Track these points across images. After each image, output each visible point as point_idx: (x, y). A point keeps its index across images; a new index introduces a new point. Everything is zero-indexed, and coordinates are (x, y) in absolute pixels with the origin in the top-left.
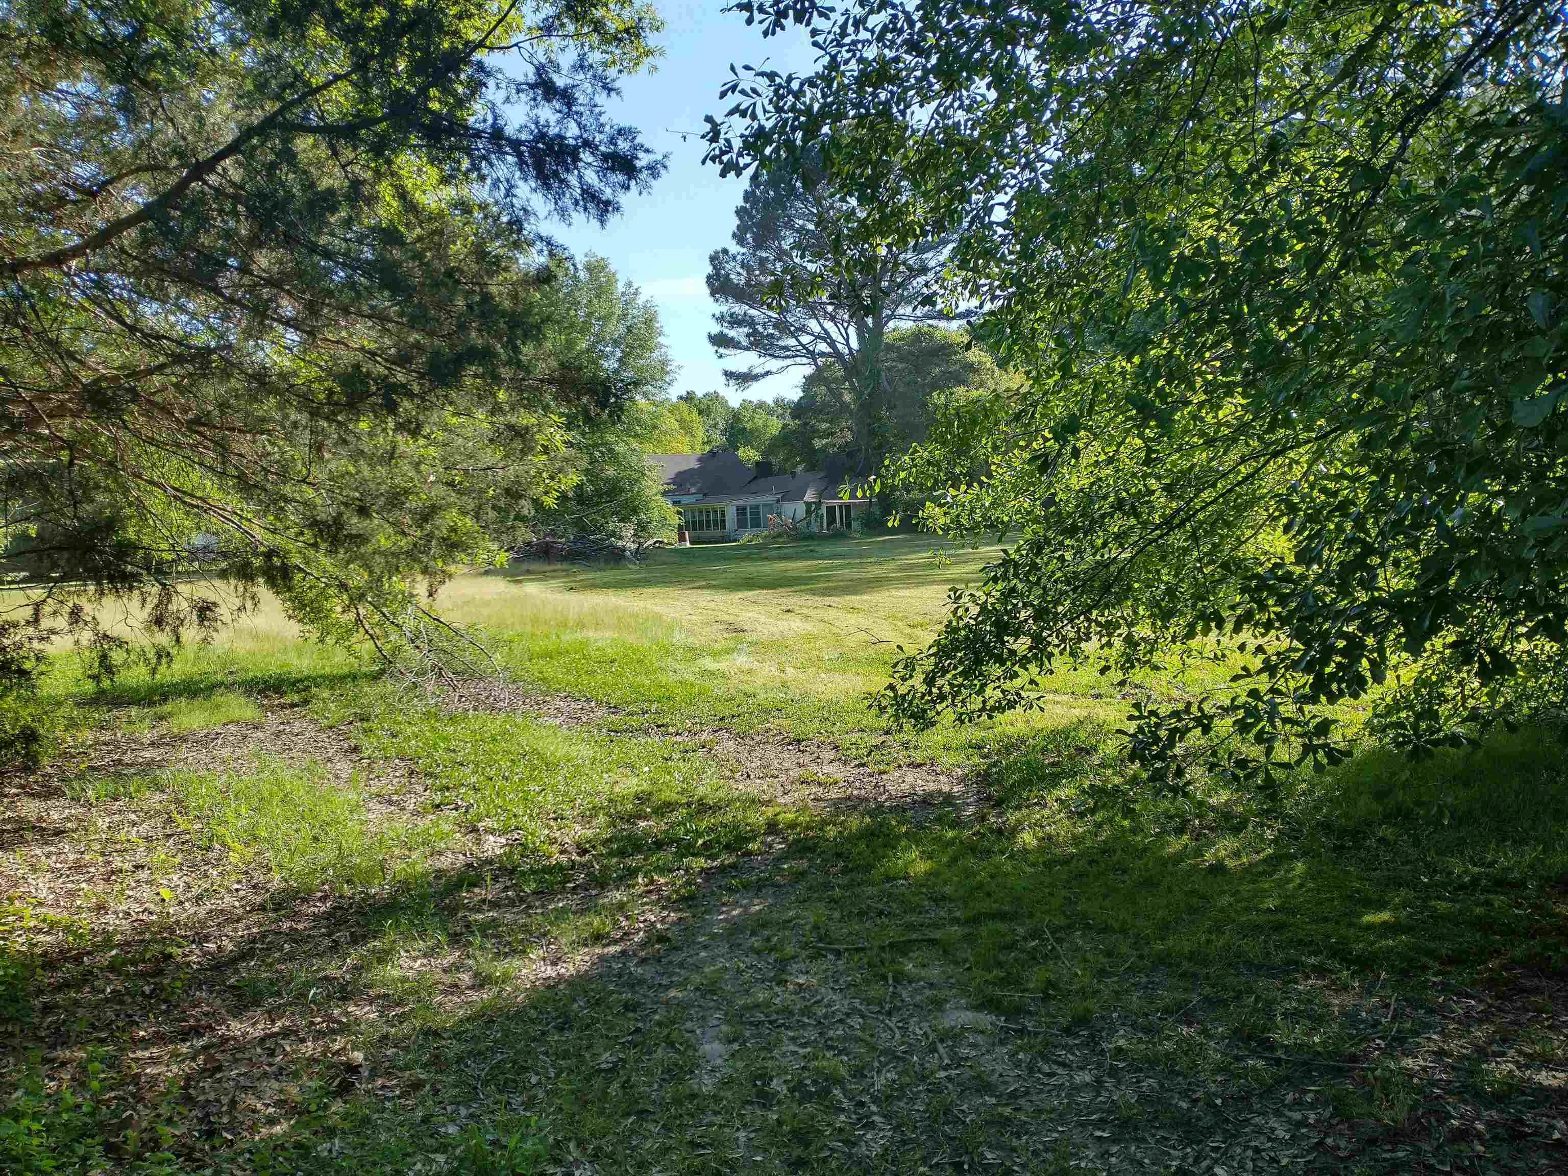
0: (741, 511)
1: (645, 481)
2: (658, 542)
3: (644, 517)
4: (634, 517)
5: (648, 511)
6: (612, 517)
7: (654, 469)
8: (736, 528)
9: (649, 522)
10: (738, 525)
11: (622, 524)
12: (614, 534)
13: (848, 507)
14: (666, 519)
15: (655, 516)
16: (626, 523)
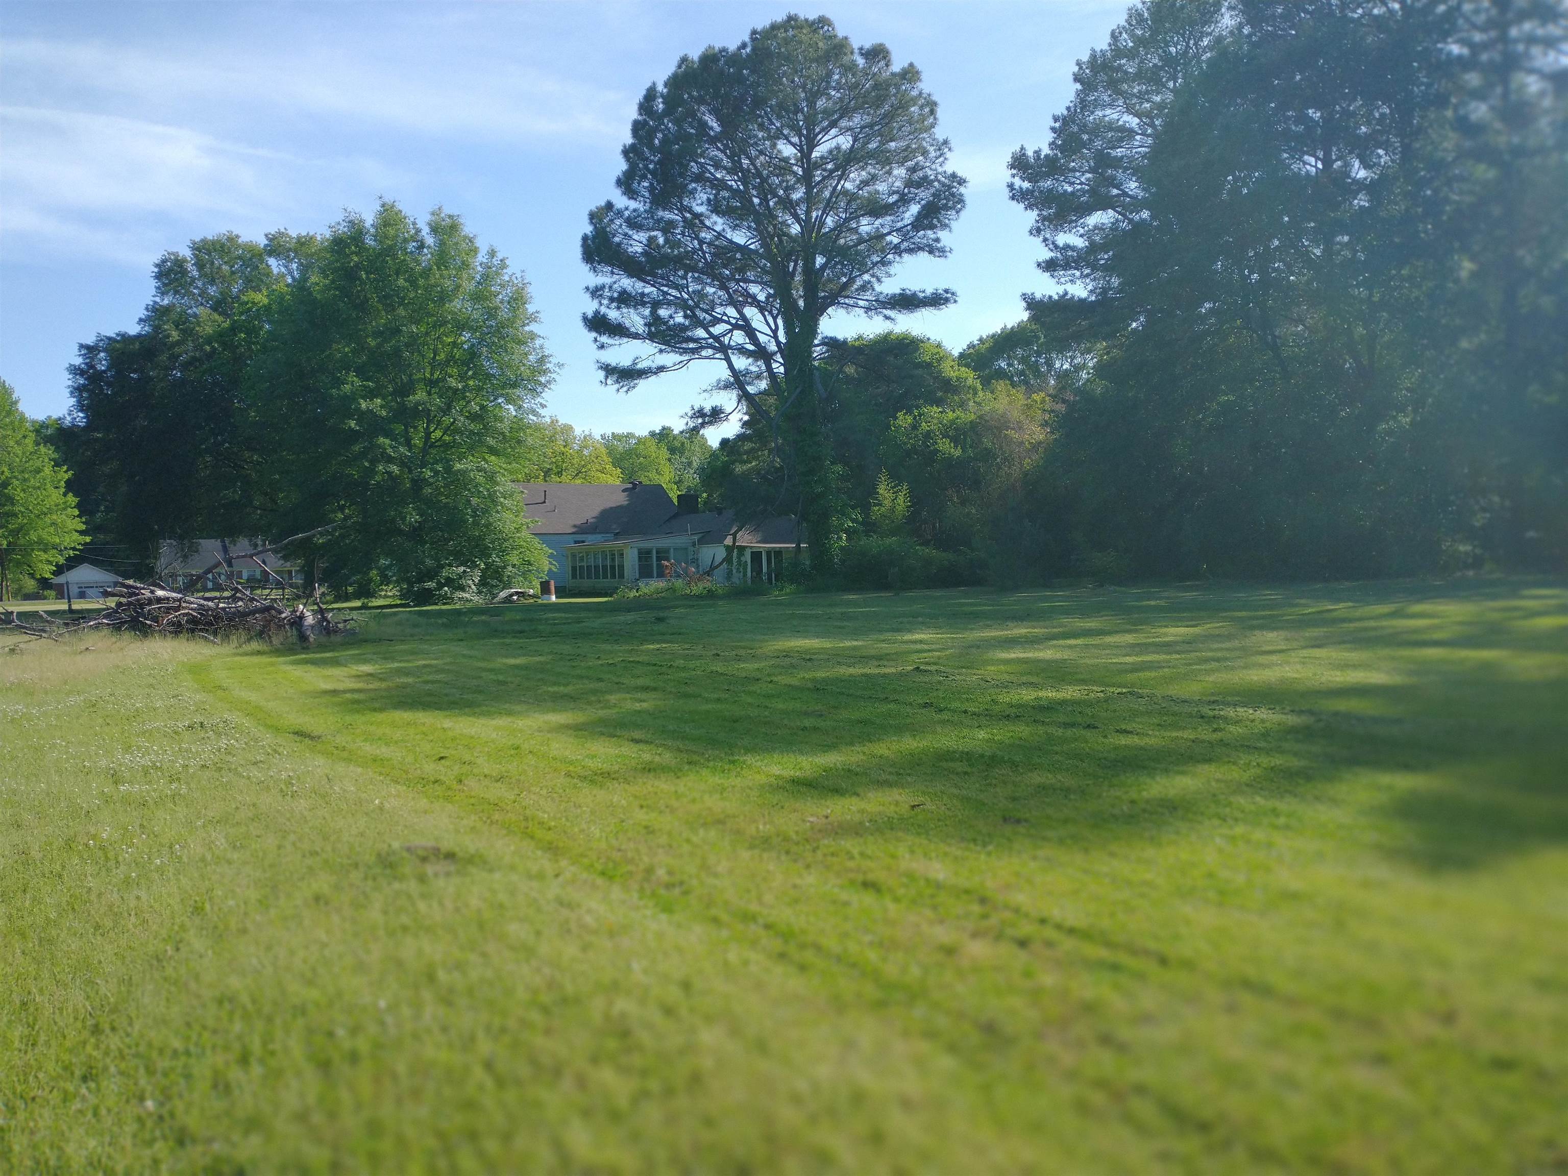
0: (644, 555)
1: (497, 512)
2: (517, 593)
3: (497, 559)
4: (481, 559)
5: (504, 551)
6: (447, 559)
7: (511, 496)
8: (637, 577)
9: (505, 567)
10: (640, 573)
11: (462, 569)
12: (449, 582)
13: (778, 553)
14: (530, 564)
15: (514, 558)
16: (469, 567)
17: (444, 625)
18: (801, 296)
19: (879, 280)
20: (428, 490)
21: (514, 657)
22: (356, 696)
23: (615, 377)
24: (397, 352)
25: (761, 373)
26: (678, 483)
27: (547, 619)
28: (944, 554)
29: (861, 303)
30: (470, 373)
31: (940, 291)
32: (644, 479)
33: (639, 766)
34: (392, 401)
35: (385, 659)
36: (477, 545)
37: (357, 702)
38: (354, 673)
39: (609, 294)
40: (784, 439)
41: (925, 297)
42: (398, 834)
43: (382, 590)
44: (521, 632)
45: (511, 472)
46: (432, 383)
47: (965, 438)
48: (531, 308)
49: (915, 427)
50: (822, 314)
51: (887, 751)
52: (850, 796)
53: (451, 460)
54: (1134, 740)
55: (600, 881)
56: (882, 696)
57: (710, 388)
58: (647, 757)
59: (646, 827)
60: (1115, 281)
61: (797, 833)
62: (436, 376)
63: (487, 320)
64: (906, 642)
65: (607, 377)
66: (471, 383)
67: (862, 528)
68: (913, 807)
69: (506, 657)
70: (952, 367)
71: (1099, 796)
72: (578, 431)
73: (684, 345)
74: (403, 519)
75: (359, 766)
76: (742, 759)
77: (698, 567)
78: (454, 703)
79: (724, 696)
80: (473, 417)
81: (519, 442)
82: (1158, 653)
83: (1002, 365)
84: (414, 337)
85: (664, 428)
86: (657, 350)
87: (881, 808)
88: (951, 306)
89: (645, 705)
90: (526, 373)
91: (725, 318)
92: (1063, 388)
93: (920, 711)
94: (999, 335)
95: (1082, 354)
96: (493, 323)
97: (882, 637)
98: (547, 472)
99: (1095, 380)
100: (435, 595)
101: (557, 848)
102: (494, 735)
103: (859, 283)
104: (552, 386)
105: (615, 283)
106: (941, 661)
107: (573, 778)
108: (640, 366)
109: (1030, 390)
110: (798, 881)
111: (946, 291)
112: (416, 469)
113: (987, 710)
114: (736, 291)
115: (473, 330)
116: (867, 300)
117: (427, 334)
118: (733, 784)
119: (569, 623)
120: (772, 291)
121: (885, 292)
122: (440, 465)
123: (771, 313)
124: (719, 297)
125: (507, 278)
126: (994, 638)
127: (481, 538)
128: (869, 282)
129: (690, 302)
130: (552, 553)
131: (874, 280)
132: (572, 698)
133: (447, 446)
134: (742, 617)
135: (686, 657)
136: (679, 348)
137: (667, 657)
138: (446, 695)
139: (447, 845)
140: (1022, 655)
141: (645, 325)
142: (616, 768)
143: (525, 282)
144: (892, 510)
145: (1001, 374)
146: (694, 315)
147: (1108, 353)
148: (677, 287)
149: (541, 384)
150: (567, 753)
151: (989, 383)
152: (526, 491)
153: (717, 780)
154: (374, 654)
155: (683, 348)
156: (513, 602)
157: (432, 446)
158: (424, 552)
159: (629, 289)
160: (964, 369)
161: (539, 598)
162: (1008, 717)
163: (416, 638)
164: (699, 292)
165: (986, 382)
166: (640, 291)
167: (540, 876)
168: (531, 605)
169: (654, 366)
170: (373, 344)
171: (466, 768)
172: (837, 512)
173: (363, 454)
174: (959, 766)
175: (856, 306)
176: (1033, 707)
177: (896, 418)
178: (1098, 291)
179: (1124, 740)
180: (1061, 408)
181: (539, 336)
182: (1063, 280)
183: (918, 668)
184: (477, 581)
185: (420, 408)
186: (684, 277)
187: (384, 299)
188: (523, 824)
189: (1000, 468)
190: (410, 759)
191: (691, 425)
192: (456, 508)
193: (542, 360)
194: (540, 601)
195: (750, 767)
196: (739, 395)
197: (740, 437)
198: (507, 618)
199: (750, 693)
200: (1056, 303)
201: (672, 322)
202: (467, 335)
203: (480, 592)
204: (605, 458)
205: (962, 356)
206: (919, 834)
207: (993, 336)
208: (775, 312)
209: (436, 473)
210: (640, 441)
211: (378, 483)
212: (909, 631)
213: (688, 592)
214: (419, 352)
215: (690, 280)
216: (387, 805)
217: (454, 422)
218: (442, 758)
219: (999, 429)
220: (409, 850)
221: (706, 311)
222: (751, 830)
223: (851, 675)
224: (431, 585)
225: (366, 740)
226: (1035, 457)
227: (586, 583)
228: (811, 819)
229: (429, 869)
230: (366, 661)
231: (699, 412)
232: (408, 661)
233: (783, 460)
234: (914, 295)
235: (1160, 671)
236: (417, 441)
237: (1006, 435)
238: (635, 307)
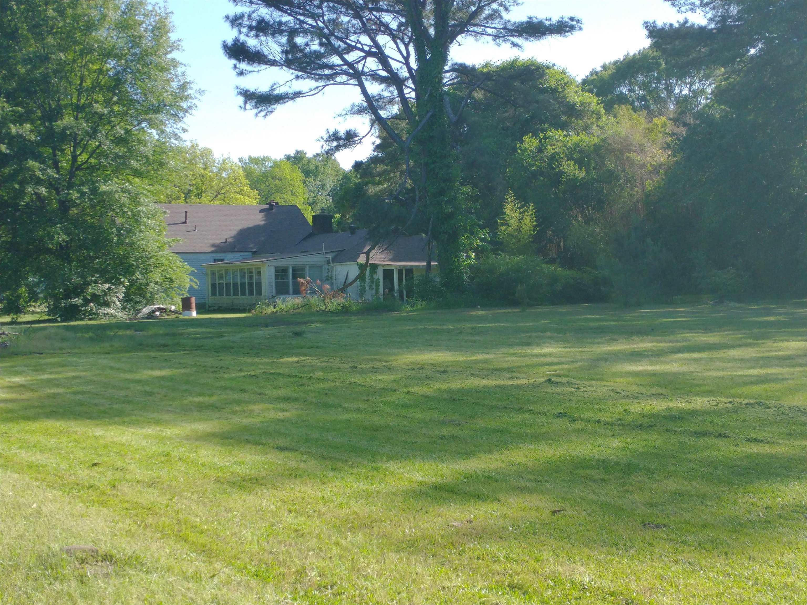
0: (281, 273)
1: (141, 231)
2: (159, 309)
3: (140, 277)
4: (125, 276)
5: (146, 269)
6: (93, 276)
7: (154, 216)
8: (274, 293)
9: (148, 284)
10: (276, 290)
11: (107, 286)
12: (95, 298)
13: (409, 271)
14: (171, 281)
15: (156, 276)
16: (113, 284)
17: (91, 339)
18: (431, 25)
19: (506, 9)
20: (74, 211)
21: (160, 369)
22: (10, 406)
23: (253, 103)
24: (45, 79)
25: (393, 99)
26: (312, 204)
27: (189, 334)
28: (568, 272)
29: (490, 31)
30: (115, 99)
31: (566, 19)
32: (278, 199)
33: (286, 473)
34: (40, 125)
35: (35, 371)
36: (122, 264)
37: (11, 411)
38: (6, 384)
39: (248, 23)
40: (415, 161)
41: (551, 25)
42: (57, 537)
43: (31, 306)
44: (165, 346)
45: (154, 194)
46: (79, 108)
47: (589, 161)
48: (173, 37)
49: (540, 150)
50: (451, 42)
51: (525, 459)
52: (492, 502)
53: (97, 182)
54: (764, 449)
55: (253, 582)
56: (517, 407)
57: (344, 112)
58: (293, 464)
59: (296, 531)
60: (734, 10)
61: (442, 537)
62: (82, 101)
63: (132, 47)
64: (537, 356)
65: (245, 103)
66: (116, 108)
67: (490, 247)
68: (554, 512)
69: (152, 369)
70: (576, 92)
71: (735, 503)
72: (218, 155)
73: (320, 72)
74: (51, 238)
75: (16, 472)
76: (384, 466)
77: (332, 284)
78: (105, 412)
79: (363, 406)
80: (119, 141)
81: (161, 164)
82: (782, 366)
83: (624, 91)
84: (61, 65)
85: (298, 152)
86: (294, 76)
87: (523, 514)
88: (576, 33)
89: (287, 414)
90: (168, 98)
91: (359, 45)
92: (683, 113)
93: (554, 421)
94: (621, 62)
95: (700, 81)
96: (137, 51)
97: (512, 351)
98: (188, 194)
99: (713, 105)
100: (81, 311)
101: (211, 550)
102: (144, 443)
103: (487, 11)
104: (193, 111)
105: (254, 12)
106: (571, 374)
107: (222, 483)
108: (277, 92)
109: (651, 115)
110: (447, 584)
111: (572, 19)
112: (63, 190)
113: (620, 420)
114: (369, 19)
115: (118, 57)
116: (495, 28)
117: (74, 61)
118: (377, 489)
119: (209, 337)
120: (403, 20)
121: (513, 20)
122: (87, 187)
123: (402, 40)
124: (353, 26)
125: (150, 8)
126: (620, 352)
127: (126, 257)
128: (497, 11)
129: (326, 31)
130: (192, 271)
131: (501, 9)
132: (217, 408)
133: (93, 169)
134: (376, 331)
135: (324, 369)
136: (315, 74)
137: (306, 369)
138: (96, 405)
139: (104, 548)
140: (649, 368)
141: (283, 52)
142: (264, 474)
143: (168, 11)
144: (519, 230)
145: (622, 99)
146: (330, 43)
147: (726, 79)
148: (313, 16)
149: (182, 109)
150: (216, 460)
151: (612, 107)
152: (168, 211)
153: (362, 485)
154: (25, 366)
155: (319, 75)
156: (156, 317)
157: (79, 168)
158: (70, 269)
159: (267, 18)
160: (587, 94)
161: (181, 314)
162: (640, 427)
163: (64, 351)
164: (334, 20)
165: (609, 107)
166: (278, 20)
167: (196, 577)
168: (173, 321)
169: (291, 91)
170: (23, 70)
171: (118, 475)
172: (466, 231)
173: (12, 177)
174: (597, 474)
175: (484, 33)
176: (665, 417)
177: (522, 142)
178: (717, 19)
179: (756, 449)
180: (682, 131)
181: (181, 64)
182: (683, 9)
183: (549, 380)
184: (121, 297)
185: (68, 132)
186: (320, 7)
187: (32, 28)
188: (176, 528)
189: (622, 189)
190: (64, 465)
191: (327, 147)
192: (101, 227)
193: (184, 86)
194: (181, 317)
195: (392, 474)
196: (371, 119)
197: (373, 160)
198: (150, 333)
199: (389, 404)
200: (677, 30)
201: (307, 50)
202: (111, 63)
203: (124, 308)
204: (243, 180)
205: (585, 82)
206: (561, 539)
207: (616, 63)
208: (407, 40)
209: (83, 194)
210: (276, 164)
211: (28, 204)
212: (538, 345)
213: (323, 308)
214: (67, 79)
215: (325, 9)
216: (45, 510)
217: (100, 145)
218: (95, 465)
219: (621, 151)
220: (68, 551)
221: (341, 39)
222: (398, 534)
223: (485, 387)
224: (78, 301)
225: (21, 448)
226: (657, 178)
227: (225, 300)
228: (455, 524)
229: (89, 571)
230: (17, 373)
231: (334, 135)
232: (58, 373)
233: (414, 181)
234: (541, 22)
235: (785, 382)
236: (64, 164)
237: (628, 157)
238: (273, 35)
